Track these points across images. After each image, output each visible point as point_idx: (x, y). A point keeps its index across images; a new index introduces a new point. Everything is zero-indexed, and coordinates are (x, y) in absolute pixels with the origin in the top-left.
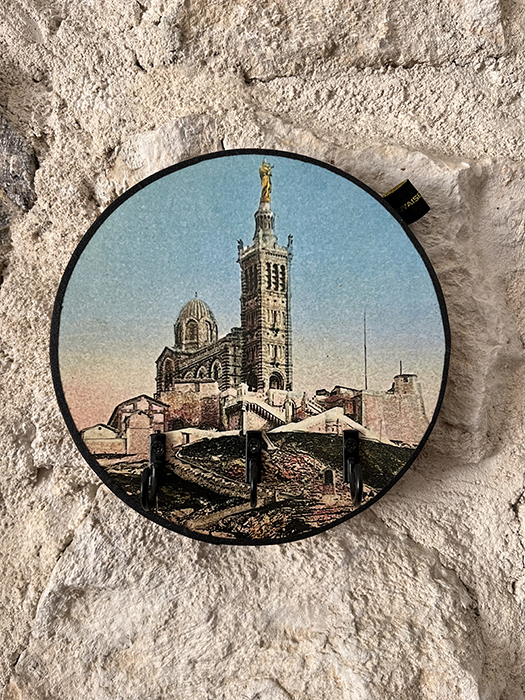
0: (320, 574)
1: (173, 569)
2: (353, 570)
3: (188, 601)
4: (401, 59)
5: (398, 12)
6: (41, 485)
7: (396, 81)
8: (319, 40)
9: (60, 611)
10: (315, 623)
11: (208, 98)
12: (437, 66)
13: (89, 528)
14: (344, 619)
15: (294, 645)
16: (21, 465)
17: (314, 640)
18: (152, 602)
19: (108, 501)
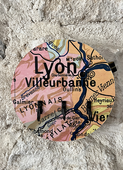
0: (78, 152)
1: (42, 151)
2: (87, 151)
3: (46, 158)
4: (102, 20)
5: (101, 7)
6: (8, 129)
7: (100, 26)
8: (81, 15)
9: (14, 160)
10: (77, 163)
11: (51, 31)
12: (111, 22)
13: (21, 141)
14: (84, 163)
15: (72, 168)
16: (3, 124)
17: (77, 167)
18: (37, 158)
19: (26, 134)
